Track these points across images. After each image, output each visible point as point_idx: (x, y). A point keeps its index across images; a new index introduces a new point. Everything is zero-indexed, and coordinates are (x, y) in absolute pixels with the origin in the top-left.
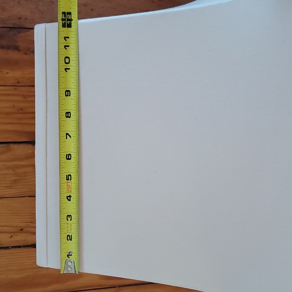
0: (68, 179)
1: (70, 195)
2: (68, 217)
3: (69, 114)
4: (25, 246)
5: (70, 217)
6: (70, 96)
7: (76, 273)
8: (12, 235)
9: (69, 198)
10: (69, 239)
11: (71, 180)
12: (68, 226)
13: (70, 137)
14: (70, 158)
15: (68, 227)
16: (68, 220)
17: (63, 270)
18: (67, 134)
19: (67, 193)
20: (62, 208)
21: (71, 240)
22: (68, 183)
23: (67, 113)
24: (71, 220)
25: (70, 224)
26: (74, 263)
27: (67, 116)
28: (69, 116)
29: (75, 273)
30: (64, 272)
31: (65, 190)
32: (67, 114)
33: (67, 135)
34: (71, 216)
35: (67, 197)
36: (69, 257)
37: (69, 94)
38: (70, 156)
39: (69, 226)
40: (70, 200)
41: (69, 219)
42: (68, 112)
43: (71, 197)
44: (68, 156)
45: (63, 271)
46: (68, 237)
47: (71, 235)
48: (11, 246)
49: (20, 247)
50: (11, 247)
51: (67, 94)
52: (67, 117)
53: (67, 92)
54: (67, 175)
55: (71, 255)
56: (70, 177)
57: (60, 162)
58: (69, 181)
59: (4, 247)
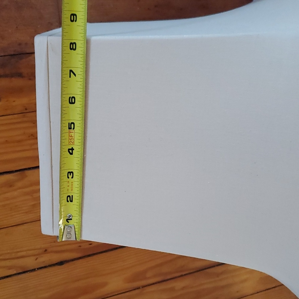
0: (71, 128)
1: (72, 148)
2: (69, 174)
3: (74, 45)
4: (50, 266)
5: (72, 174)
6: (76, 21)
7: (77, 239)
8: (37, 257)
9: (71, 151)
10: (69, 200)
11: (74, 129)
12: (68, 184)
13: (75, 75)
14: (73, 101)
15: (68, 186)
16: (68, 178)
17: (62, 237)
18: (71, 71)
19: (69, 145)
20: (63, 162)
21: (72, 201)
22: (70, 132)
23: (71, 43)
24: (72, 178)
25: (72, 182)
26: (75, 228)
27: (72, 47)
28: (74, 48)
29: (75, 240)
30: (63, 240)
31: (66, 142)
32: (72, 45)
33: (71, 73)
34: (72, 172)
35: (69, 149)
36: (68, 222)
37: (75, 19)
38: (73, 99)
39: (70, 184)
40: (71, 154)
41: (70, 177)
42: (73, 42)
43: (74, 149)
44: (71, 99)
45: (61, 239)
46: (69, 198)
47: (72, 196)
48: (37, 267)
49: (45, 267)
50: (37, 269)
51: (72, 19)
52: (71, 49)
53: (72, 17)
54: (69, 123)
55: (71, 219)
56: (72, 125)
57: (62, 106)
58: (72, 130)
59: (30, 270)
